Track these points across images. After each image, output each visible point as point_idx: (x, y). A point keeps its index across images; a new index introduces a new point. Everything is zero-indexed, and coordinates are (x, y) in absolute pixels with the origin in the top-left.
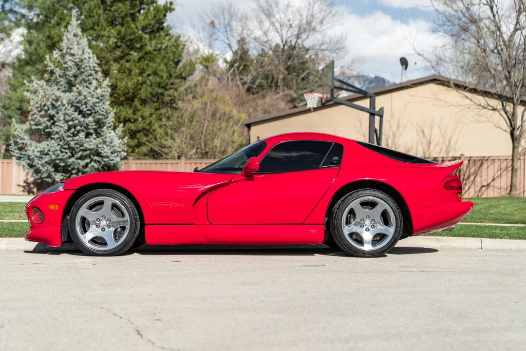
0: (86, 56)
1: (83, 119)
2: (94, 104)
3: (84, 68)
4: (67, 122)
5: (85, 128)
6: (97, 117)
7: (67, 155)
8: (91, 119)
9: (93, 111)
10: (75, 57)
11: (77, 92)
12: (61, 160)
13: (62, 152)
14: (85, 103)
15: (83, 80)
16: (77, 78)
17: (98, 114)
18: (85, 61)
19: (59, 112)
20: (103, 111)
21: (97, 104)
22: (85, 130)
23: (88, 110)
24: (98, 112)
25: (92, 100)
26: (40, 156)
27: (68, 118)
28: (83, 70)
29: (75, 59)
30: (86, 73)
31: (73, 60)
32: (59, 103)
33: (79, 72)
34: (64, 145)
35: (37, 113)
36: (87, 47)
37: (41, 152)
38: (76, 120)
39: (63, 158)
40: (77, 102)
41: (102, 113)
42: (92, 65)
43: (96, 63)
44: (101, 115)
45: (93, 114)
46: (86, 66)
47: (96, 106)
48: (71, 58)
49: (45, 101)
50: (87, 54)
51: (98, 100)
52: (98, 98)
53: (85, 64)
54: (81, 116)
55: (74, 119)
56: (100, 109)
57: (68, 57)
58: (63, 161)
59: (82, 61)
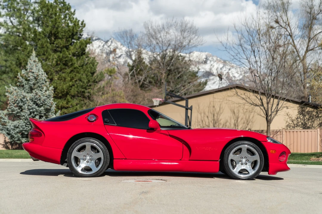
0: (40, 73)
1: (38, 108)
2: (45, 100)
3: (39, 80)
4: (29, 109)
5: (39, 113)
6: (46, 107)
7: (29, 128)
8: (42, 108)
9: (44, 104)
10: (34, 74)
11: (35, 93)
12: (25, 131)
13: (26, 126)
14: (40, 100)
15: (39, 86)
16: (35, 85)
17: (46, 105)
18: (39, 76)
19: (25, 104)
20: (49, 104)
21: (46, 100)
22: (39, 114)
23: (41, 103)
24: (46, 104)
25: (43, 98)
26: (14, 129)
27: (30, 107)
28: (38, 81)
29: (34, 75)
30: (40, 83)
31: (33, 75)
32: (25, 99)
33: (36, 82)
34: (28, 122)
35: (13, 105)
36: (41, 68)
37: (14, 126)
38: (34, 108)
39: (27, 130)
40: (35, 99)
41: (49, 105)
42: (43, 78)
43: (46, 77)
44: (48, 106)
45: (44, 106)
46: (40, 79)
47: (45, 101)
48: (32, 74)
49: (17, 98)
50: (41, 72)
51: (46, 98)
52: (47, 97)
53: (40, 78)
54: (37, 106)
55: (33, 108)
56: (48, 103)
57: (30, 74)
58: (26, 131)
59: (38, 76)
